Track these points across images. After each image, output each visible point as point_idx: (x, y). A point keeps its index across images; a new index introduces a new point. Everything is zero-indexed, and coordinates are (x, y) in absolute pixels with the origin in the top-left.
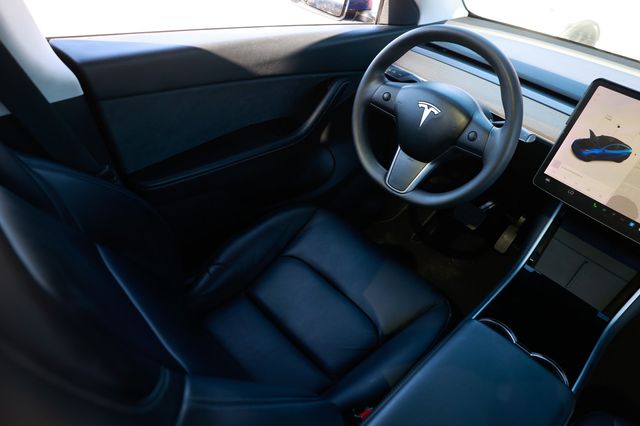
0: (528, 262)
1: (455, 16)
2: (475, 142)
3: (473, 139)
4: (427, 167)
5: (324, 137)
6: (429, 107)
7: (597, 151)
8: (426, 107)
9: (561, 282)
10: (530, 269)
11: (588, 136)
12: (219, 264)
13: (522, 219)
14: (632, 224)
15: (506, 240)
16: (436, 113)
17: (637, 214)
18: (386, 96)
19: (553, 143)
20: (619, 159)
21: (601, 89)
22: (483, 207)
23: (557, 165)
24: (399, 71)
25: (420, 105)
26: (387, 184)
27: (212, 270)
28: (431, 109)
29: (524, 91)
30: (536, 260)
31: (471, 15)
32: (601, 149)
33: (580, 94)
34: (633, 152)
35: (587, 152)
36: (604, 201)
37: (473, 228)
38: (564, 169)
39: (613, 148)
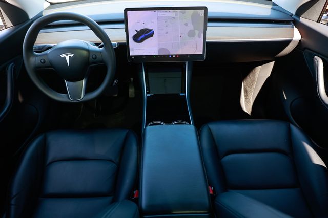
0: (147, 93)
1: (45, 7)
2: (97, 59)
3: (96, 58)
4: (84, 82)
5: (21, 99)
6: (67, 55)
7: (142, 37)
8: (65, 56)
9: (162, 92)
10: (149, 95)
11: (136, 33)
12: (15, 196)
13: (132, 79)
14: (174, 56)
15: (132, 91)
16: (72, 56)
17: (169, 52)
18: (42, 61)
19: (126, 42)
20: (151, 35)
21: (128, 12)
22: (114, 84)
23: (133, 50)
24: (39, 47)
25: (62, 57)
26: (72, 100)
27: (13, 202)
28: (69, 56)
29: (102, 27)
30: (149, 90)
31: (52, 4)
32: (143, 35)
33: (123, 17)
34: (154, 30)
35: (140, 39)
36: (157, 54)
37: (116, 95)
38: (136, 50)
39: (147, 33)
